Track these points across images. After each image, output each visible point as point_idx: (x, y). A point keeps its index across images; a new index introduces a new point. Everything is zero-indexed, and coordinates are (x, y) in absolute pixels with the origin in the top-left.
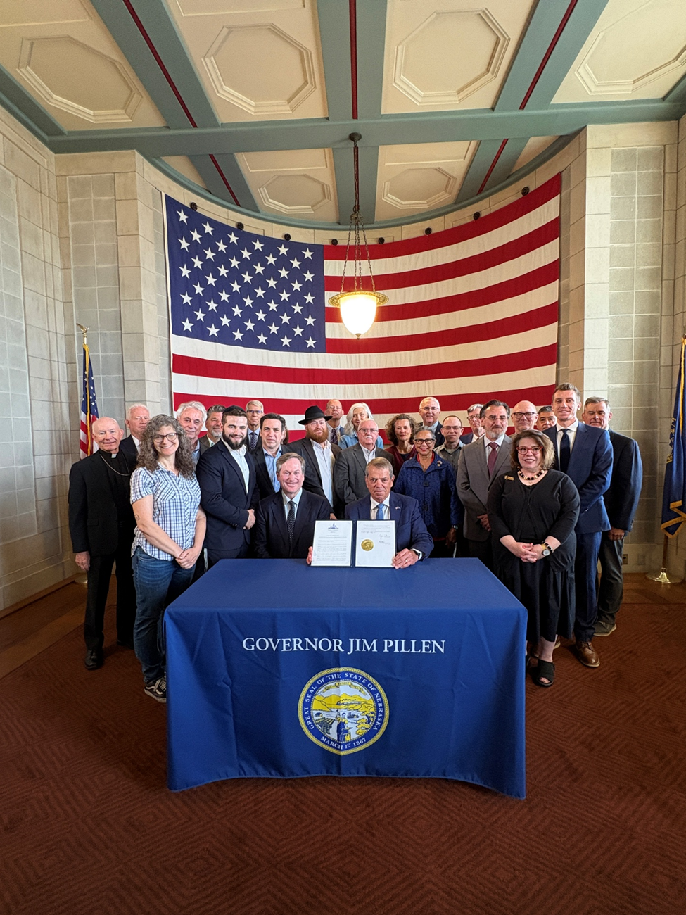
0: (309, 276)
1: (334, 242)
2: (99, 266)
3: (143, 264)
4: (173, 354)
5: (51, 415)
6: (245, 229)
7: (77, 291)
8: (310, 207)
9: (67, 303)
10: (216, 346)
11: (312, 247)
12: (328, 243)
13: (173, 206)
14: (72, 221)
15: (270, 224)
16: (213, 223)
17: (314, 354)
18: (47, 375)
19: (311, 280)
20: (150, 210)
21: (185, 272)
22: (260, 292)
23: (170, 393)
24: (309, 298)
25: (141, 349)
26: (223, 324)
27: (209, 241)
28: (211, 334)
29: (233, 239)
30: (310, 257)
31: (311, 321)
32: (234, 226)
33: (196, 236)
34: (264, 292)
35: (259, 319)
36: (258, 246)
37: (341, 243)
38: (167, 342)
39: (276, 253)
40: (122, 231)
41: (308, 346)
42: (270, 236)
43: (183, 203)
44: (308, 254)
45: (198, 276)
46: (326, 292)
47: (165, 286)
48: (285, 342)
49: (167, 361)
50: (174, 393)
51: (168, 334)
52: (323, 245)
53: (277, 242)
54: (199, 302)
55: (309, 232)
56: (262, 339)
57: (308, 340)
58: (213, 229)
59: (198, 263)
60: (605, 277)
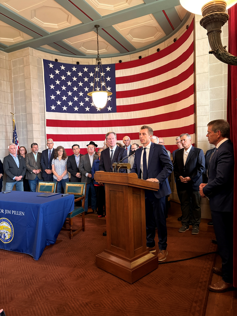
0: (108, 79)
1: (120, 61)
2: (20, 90)
3: (33, 88)
4: (47, 120)
5: (6, 144)
6: (80, 64)
7: (15, 100)
8: (105, 49)
9: (12, 104)
10: (66, 114)
11: (109, 66)
12: (118, 62)
13: (46, 62)
14: (13, 76)
15: (92, 59)
16: (64, 65)
17: (111, 113)
18: (4, 131)
19: (110, 80)
20: (36, 67)
21: (52, 87)
22: (86, 89)
23: (44, 134)
24: (109, 89)
25: (32, 119)
26: (69, 105)
27: (63, 73)
28: (64, 110)
29: (74, 69)
30: (109, 70)
31: (110, 99)
32: (75, 63)
33: (57, 72)
34: (88, 89)
35: (86, 101)
36: (86, 70)
37: (123, 61)
38: (44, 115)
39: (94, 71)
40: (26, 77)
41: (109, 110)
42: (92, 64)
43: (52, 60)
44: (108, 69)
45: (58, 87)
46: (116, 85)
47: (43, 94)
48: (98, 109)
49: (44, 122)
50: (47, 134)
51: (44, 112)
52: (115, 64)
53: (94, 66)
54: (59, 98)
55: (109, 59)
56: (87, 109)
57: (108, 107)
58: (65, 67)
59: (58, 82)
60: (207, 69)
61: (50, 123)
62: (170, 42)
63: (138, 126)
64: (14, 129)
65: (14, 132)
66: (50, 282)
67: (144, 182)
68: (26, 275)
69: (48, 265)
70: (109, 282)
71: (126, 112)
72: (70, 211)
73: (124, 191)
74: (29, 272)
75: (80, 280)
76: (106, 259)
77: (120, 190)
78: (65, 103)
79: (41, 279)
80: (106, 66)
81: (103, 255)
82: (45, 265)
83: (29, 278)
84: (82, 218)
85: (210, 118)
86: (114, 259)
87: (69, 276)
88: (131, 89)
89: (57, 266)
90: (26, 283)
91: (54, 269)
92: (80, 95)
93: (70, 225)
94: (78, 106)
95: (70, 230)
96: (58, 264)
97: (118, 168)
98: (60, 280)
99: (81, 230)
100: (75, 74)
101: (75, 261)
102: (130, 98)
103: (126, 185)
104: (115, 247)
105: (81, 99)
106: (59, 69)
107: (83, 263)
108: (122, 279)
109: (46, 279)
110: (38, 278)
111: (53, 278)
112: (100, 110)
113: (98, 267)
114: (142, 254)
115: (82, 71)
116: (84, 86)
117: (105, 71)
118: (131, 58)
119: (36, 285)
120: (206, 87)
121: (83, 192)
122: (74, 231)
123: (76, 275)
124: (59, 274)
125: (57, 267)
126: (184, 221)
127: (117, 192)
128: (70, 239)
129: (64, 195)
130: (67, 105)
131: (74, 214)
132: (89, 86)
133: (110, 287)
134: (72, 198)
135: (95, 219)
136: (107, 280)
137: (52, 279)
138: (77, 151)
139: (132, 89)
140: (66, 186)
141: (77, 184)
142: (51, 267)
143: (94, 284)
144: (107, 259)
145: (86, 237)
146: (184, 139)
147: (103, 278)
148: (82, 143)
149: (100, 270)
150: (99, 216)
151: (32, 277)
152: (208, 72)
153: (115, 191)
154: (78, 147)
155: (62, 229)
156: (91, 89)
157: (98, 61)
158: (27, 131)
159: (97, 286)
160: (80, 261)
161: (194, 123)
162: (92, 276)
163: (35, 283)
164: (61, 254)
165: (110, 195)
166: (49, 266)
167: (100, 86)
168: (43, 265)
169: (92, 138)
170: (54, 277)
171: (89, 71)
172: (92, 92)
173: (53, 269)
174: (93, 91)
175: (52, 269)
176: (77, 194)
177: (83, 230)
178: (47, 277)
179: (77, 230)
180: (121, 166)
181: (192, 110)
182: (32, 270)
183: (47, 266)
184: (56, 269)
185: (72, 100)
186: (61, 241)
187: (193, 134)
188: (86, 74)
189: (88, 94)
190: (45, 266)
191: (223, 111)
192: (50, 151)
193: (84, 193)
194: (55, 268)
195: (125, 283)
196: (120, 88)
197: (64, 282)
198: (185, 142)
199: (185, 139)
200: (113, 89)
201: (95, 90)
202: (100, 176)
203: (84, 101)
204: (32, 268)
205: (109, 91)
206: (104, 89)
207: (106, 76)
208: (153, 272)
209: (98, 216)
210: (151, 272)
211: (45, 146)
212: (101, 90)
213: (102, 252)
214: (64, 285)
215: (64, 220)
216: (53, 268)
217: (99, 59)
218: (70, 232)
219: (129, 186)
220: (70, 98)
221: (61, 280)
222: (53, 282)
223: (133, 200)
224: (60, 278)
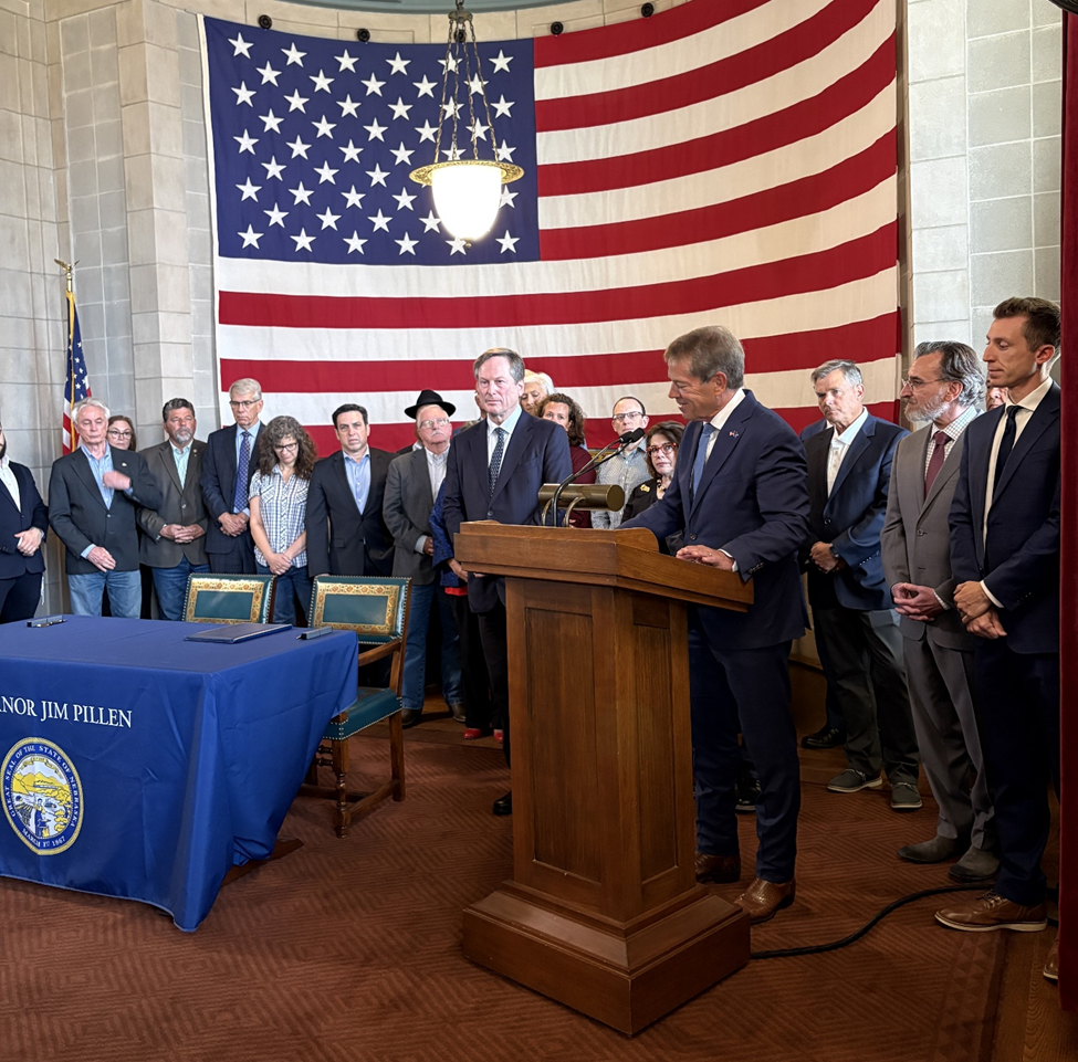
0: (503, 107)
1: (557, 28)
2: (101, 159)
3: (158, 148)
4: (221, 292)
5: (35, 403)
6: (374, 38)
7: (74, 201)
9: (62, 223)
10: (309, 269)
11: (507, 47)
12: (545, 32)
13: (219, 31)
14: (66, 91)
15: (426, 16)
16: (302, 42)
17: (515, 265)
18: (27, 343)
19: (508, 114)
20: (172, 52)
21: (246, 143)
22: (402, 155)
23: (210, 360)
24: (505, 152)
25: (154, 290)
26: (324, 226)
27: (295, 79)
28: (298, 248)
29: (347, 62)
30: (507, 69)
31: (509, 198)
32: (351, 36)
33: (269, 75)
34: (410, 152)
35: (400, 207)
36: (399, 65)
37: (569, 28)
38: (209, 273)
39: (435, 74)
40: (127, 99)
41: (503, 250)
42: (425, 40)
43: (243, 22)
44: (501, 63)
45: (273, 145)
46: (538, 134)
47: (205, 175)
48: (457, 246)
49: (210, 306)
50: (222, 360)
51: (209, 256)
52: (533, 39)
53: (440, 50)
54: (275, 193)
55: (505, 16)
56: (407, 245)
57: (503, 237)
58: (303, 54)
59: (271, 122)
60: (957, 61)
61: (239, 309)
63: (640, 320)
64: (71, 336)
65: (71, 347)
66: (258, 1032)
67: (684, 570)
68: (144, 1002)
69: (242, 955)
70: (525, 1029)
71: (584, 260)
72: (337, 705)
73: (595, 612)
74: (157, 986)
75: (396, 1020)
76: (510, 924)
77: (577, 610)
78: (303, 218)
79: (213, 1017)
80: (493, 48)
81: (499, 906)
82: (230, 952)
83: (159, 1012)
84: (388, 743)
85: (973, 283)
86: (546, 924)
87: (341, 1002)
88: (607, 153)
89: (286, 956)
90: (145, 1033)
91: (272, 972)
92: (374, 183)
93: (338, 771)
94: (366, 230)
95: (336, 795)
96: (288, 950)
97: (568, 506)
98: (298, 1019)
99: (384, 796)
100: (348, 85)
101: (366, 937)
102: (600, 194)
103: (607, 582)
104: (550, 866)
105: (379, 199)
106: (279, 63)
107: (403, 942)
108: (587, 1017)
109: (238, 1018)
110: (201, 1015)
111: (270, 1011)
112: (464, 247)
113: (472, 962)
114: (675, 900)
115: (384, 73)
116: (392, 140)
117: (487, 72)
118: (604, 14)
119: (193, 1045)
120: (956, 141)
121: (393, 619)
122: (354, 798)
123: (374, 1000)
124: (294, 996)
125: (285, 964)
126: (851, 747)
127: (562, 615)
128: (339, 835)
129: (309, 633)
130: (314, 227)
131: (357, 721)
132: (412, 141)
133: (533, 1050)
134: (348, 647)
135: (446, 746)
136: (515, 1021)
137: (262, 1019)
138: (355, 437)
139: (610, 156)
140: (315, 595)
141: (367, 586)
142: (257, 964)
143: (460, 1037)
144: (515, 926)
145: (410, 826)
146: (832, 386)
147: (497, 1011)
148: (383, 400)
149: (484, 973)
150: (468, 732)
151: (169, 1010)
152: (964, 75)
153: (554, 611)
154: (361, 415)
155: (302, 793)
156: (425, 155)
157: (460, 26)
158: (132, 345)
159: (474, 1050)
160: (391, 934)
161: (898, 308)
162: (447, 1002)
163: (187, 1034)
164: (297, 904)
165: (528, 630)
166: (249, 957)
167: (464, 140)
168: (218, 952)
169: (430, 380)
170: (272, 1007)
171: (415, 73)
172: (432, 166)
173: (267, 973)
174: (436, 161)
175: (262, 972)
176: (367, 628)
177: (396, 791)
178: (238, 1010)
179: (368, 794)
180: (578, 497)
181: (889, 247)
182: (171, 979)
183: (239, 958)
184: (279, 973)
185: (338, 206)
186: (298, 844)
187: (894, 359)
188: (400, 87)
189: (413, 176)
190: (229, 959)
191: (1031, 252)
192: (246, 435)
193: (400, 624)
194: (275, 967)
195: (601, 1033)
196: (554, 148)
197: (320, 1031)
198: (839, 401)
199: (837, 385)
200: (525, 155)
201: (444, 158)
202: (484, 542)
203: (390, 208)
204: (170, 969)
205: (505, 160)
206: (486, 152)
207: (492, 94)
208: (724, 983)
209: (463, 734)
210: (719, 982)
211: (213, 412)
212: (472, 158)
213: (486, 896)
214: (320, 1046)
215: (311, 747)
216: (264, 968)
217: (465, 16)
218: (340, 802)
219: (616, 589)
220: (328, 197)
221: (308, 1022)
222: (268, 1031)
223: (636, 653)
224: (301, 1014)
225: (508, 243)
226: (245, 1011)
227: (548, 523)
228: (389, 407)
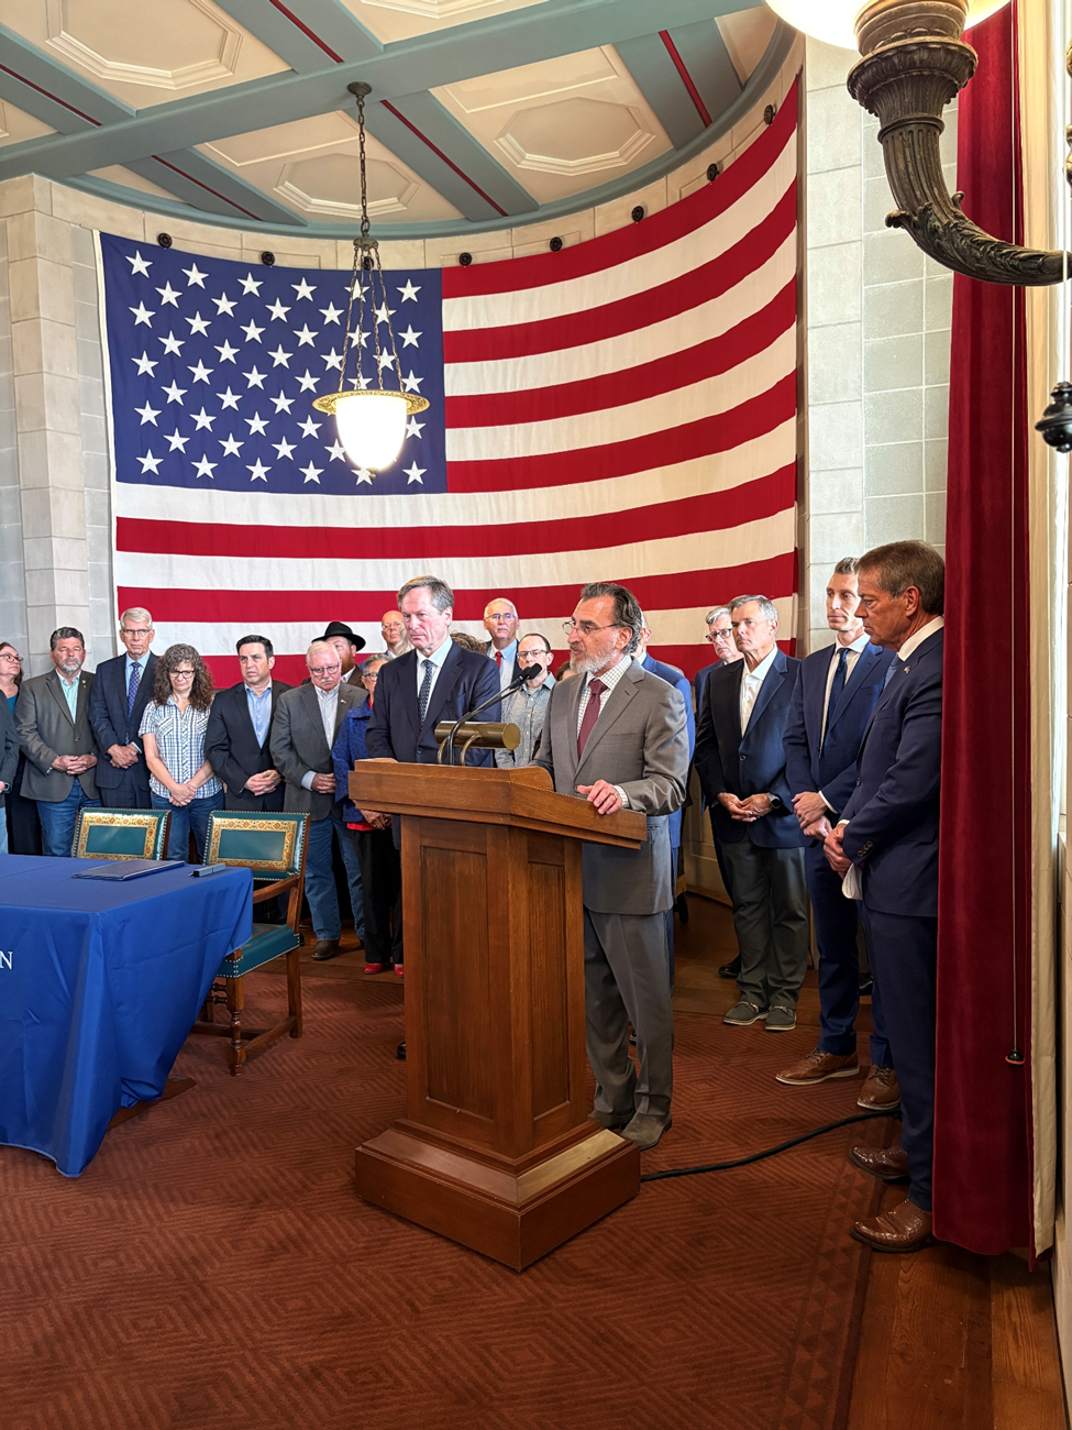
0: (411, 337)
1: (465, 258)
4: (118, 519)
6: (278, 262)
8: (395, 199)
10: (210, 496)
11: (415, 276)
12: (454, 262)
13: (116, 249)
15: (333, 241)
16: (204, 263)
17: (422, 497)
19: (416, 344)
20: (66, 268)
21: (145, 365)
22: (308, 382)
23: (107, 587)
24: (412, 382)
25: (46, 514)
26: (226, 453)
27: (196, 301)
28: (199, 475)
29: (250, 285)
30: (415, 299)
31: (415, 429)
32: (256, 259)
33: (169, 295)
34: (316, 380)
35: (305, 435)
36: (304, 290)
37: (477, 259)
38: (106, 498)
39: (342, 301)
40: (17, 315)
41: (410, 481)
42: (332, 267)
43: (142, 240)
44: (409, 292)
45: (173, 369)
46: (446, 366)
47: (101, 397)
48: (363, 476)
49: (107, 531)
50: (119, 588)
51: (106, 482)
52: (441, 269)
53: (346, 277)
54: (175, 417)
55: (413, 245)
56: (312, 473)
57: (410, 468)
58: (205, 275)
59: (172, 345)
60: (853, 308)
61: (138, 535)
62: (689, 179)
63: (547, 555)
66: (142, 1278)
67: (579, 808)
68: (24, 1249)
69: (128, 1199)
70: (415, 1267)
71: (491, 493)
72: (232, 943)
73: (490, 850)
74: (38, 1233)
75: (284, 1262)
76: (403, 1163)
77: (472, 848)
78: (205, 444)
79: (95, 1264)
80: (401, 277)
81: (390, 1144)
82: (115, 1197)
83: (40, 1260)
84: (285, 978)
85: (868, 526)
86: (438, 1161)
87: (228, 1246)
88: (515, 387)
89: (173, 1199)
90: (24, 1282)
91: (159, 1216)
92: (278, 410)
93: (232, 1009)
94: (270, 458)
95: (230, 1032)
96: (175, 1193)
97: (464, 744)
98: (185, 1264)
99: (281, 1033)
100: (252, 309)
101: (256, 1177)
102: (508, 427)
103: (501, 820)
104: (443, 1104)
105: (283, 426)
106: (180, 283)
107: (295, 1182)
108: (478, 1253)
109: (122, 1264)
110: (82, 1261)
111: (154, 1257)
112: (371, 478)
113: (364, 1201)
114: (566, 1136)
115: (289, 298)
116: (298, 366)
117: (394, 300)
118: (512, 246)
119: (74, 1293)
120: (852, 385)
121: (291, 856)
122: (249, 1035)
123: (263, 1242)
124: (180, 1240)
125: (172, 1207)
126: (746, 979)
127: (458, 854)
128: (233, 1073)
129: (202, 870)
130: (216, 454)
131: (251, 960)
132: (318, 369)
133: (422, 1288)
134: (243, 884)
135: (345, 982)
136: (405, 1260)
137: (146, 1264)
139: (517, 389)
140: (211, 830)
141: (264, 822)
142: (143, 1208)
143: (349, 1278)
144: (408, 1165)
145: (307, 1063)
146: (745, 617)
147: (387, 1250)
148: (287, 630)
149: (375, 1212)
150: (370, 967)
151: (50, 1257)
152: (860, 321)
153: (449, 850)
154: (264, 647)
155: (195, 1030)
156: (330, 383)
157: (366, 254)
158: (23, 571)
159: (363, 1290)
160: (282, 1174)
161: (796, 548)
162: (338, 1241)
163: (68, 1282)
164: (188, 1145)
165: (423, 868)
166: (136, 1203)
167: (370, 368)
168: (102, 1197)
169: (337, 610)
170: (157, 1252)
171: (321, 299)
172: (336, 395)
173: (153, 1217)
174: (340, 389)
175: (148, 1217)
176: (264, 864)
177: (294, 1030)
178: (122, 1256)
179: (264, 1031)
180: (474, 735)
181: (786, 488)
182: (52, 1225)
183: (125, 1202)
184: (165, 1218)
185: (242, 432)
186: (191, 1083)
187: (791, 598)
188: (305, 313)
189: (316, 404)
190: (113, 1203)
191: (922, 496)
192: (135, 665)
193: (297, 860)
194: (162, 1211)
195: (490, 1269)
196: (462, 379)
197: (206, 1275)
198: (751, 632)
199: (751, 616)
200: (432, 385)
201: (349, 387)
202: (379, 780)
203: (295, 436)
204: (52, 1215)
205: (412, 391)
206: (391, 382)
207: (399, 323)
208: (614, 1215)
209: (364, 969)
210: (608, 1215)
211: (110, 640)
212: (378, 388)
213: (381, 1132)
214: (205, 1290)
215: (203, 987)
216: (150, 1212)
217: (370, 243)
218: (234, 1040)
219: (510, 827)
220: (231, 423)
221: (193, 1267)
222: (152, 1277)
223: (530, 891)
224: (186, 1258)
225: (415, 474)
226: (128, 1256)
227: (445, 760)
228: (293, 637)
